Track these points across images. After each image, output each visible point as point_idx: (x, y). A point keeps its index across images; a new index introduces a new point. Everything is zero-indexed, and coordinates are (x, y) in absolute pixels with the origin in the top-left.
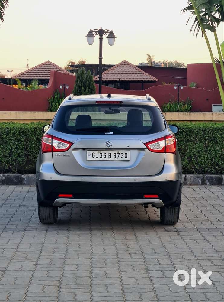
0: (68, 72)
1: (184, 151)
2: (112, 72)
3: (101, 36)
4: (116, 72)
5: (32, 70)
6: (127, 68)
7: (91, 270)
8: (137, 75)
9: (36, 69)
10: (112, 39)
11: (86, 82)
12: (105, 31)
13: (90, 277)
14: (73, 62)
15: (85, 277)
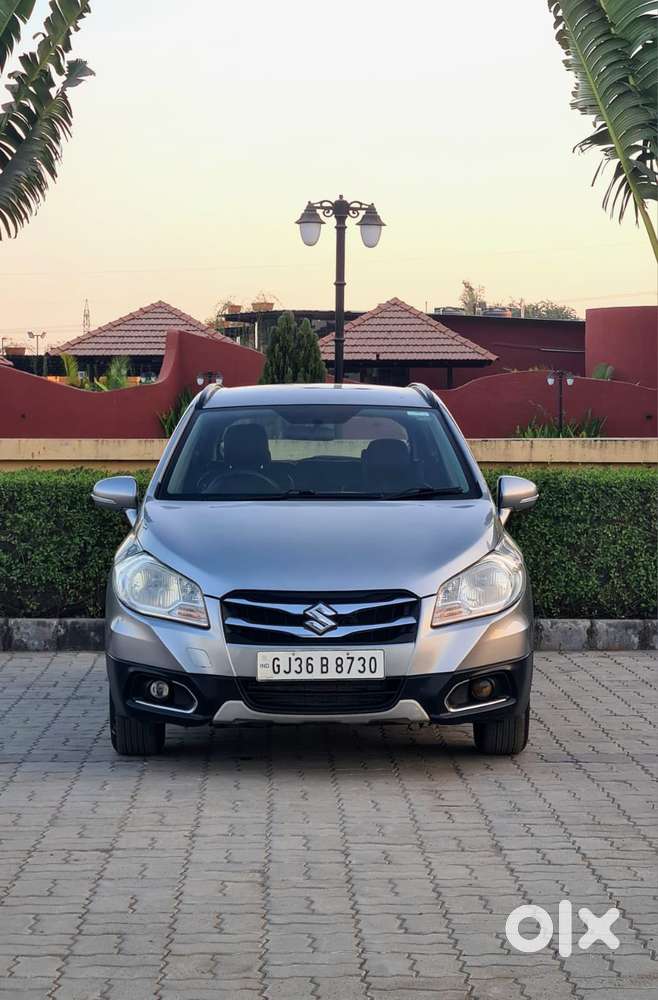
0: (220, 336)
1: (586, 551)
2: (356, 335)
3: (341, 220)
4: (368, 335)
5: (110, 330)
6: (400, 321)
7: (343, 848)
8: (433, 342)
9: (121, 327)
10: (373, 229)
11: (298, 353)
12: (352, 206)
13: (344, 863)
14: (233, 306)
15: (330, 863)
